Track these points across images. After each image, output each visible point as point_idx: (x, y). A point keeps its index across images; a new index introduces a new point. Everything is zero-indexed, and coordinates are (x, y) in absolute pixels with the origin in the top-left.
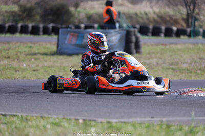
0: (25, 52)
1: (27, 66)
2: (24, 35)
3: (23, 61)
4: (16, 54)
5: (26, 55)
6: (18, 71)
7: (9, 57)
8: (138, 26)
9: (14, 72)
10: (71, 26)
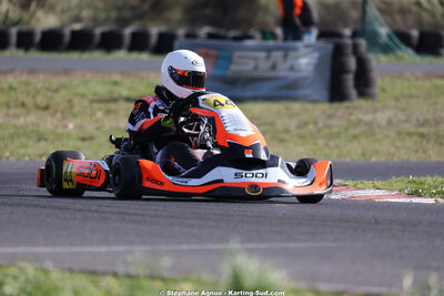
0: (95, 94)
1: (75, 127)
2: (134, 56)
3: (75, 116)
4: (70, 101)
5: (92, 101)
6: (46, 140)
7: (46, 108)
8: (415, 33)
9: (31, 143)
10: (253, 32)
